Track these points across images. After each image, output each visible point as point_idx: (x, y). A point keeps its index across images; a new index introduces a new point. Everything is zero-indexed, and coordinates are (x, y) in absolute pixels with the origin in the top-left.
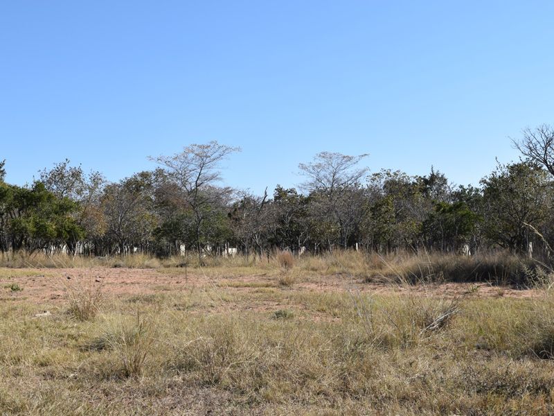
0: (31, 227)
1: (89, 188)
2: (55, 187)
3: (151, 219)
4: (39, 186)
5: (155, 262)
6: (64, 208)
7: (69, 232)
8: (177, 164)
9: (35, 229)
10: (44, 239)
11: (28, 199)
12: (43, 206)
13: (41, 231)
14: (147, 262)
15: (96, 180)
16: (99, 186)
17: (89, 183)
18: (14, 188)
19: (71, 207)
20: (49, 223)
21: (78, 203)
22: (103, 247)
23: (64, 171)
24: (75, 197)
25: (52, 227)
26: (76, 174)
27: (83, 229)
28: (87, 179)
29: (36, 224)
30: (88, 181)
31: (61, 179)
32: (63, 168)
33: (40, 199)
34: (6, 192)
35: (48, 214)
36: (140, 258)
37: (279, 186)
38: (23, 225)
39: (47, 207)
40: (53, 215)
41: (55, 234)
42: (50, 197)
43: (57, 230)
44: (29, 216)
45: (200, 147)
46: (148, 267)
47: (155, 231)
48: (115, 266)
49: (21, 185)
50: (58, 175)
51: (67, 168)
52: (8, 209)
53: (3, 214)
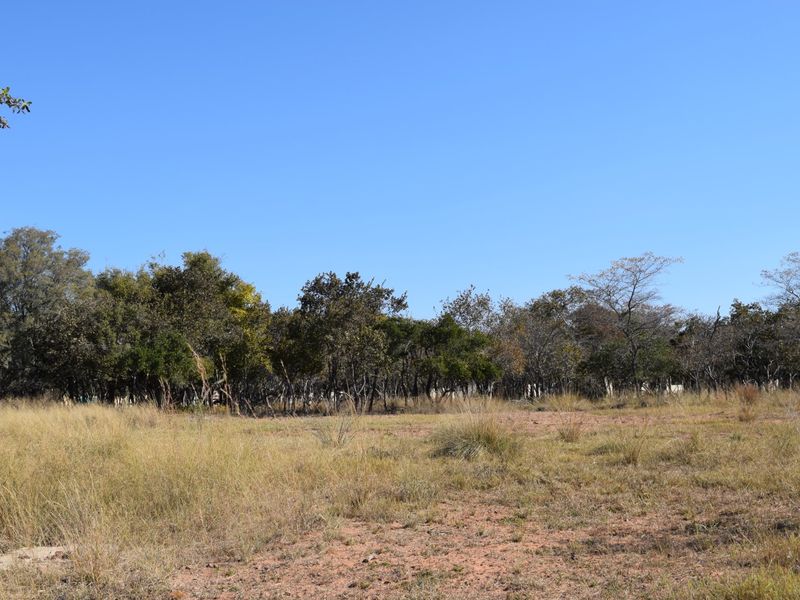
0: (442, 367)
1: (499, 318)
3: (574, 352)
4: (447, 320)
5: (584, 403)
6: (476, 342)
7: (483, 371)
8: (603, 283)
9: (447, 370)
10: (454, 380)
11: (439, 334)
12: (453, 343)
14: (575, 404)
15: (506, 307)
17: (499, 312)
18: (420, 323)
19: (483, 342)
20: (460, 362)
21: (489, 336)
23: (469, 299)
24: (484, 329)
25: (464, 366)
26: (483, 303)
27: (499, 368)
28: (496, 308)
29: (447, 364)
30: (497, 310)
31: (467, 309)
32: (468, 296)
33: (449, 334)
34: (412, 329)
35: (458, 351)
36: (568, 398)
37: (736, 300)
38: (434, 365)
39: (457, 344)
40: (463, 353)
41: (470, 374)
42: (460, 332)
43: (470, 369)
44: (438, 354)
45: (632, 260)
46: (577, 410)
47: (580, 365)
48: (540, 410)
49: (427, 320)
50: (462, 305)
51: (473, 296)
52: (412, 348)
53: (407, 354)
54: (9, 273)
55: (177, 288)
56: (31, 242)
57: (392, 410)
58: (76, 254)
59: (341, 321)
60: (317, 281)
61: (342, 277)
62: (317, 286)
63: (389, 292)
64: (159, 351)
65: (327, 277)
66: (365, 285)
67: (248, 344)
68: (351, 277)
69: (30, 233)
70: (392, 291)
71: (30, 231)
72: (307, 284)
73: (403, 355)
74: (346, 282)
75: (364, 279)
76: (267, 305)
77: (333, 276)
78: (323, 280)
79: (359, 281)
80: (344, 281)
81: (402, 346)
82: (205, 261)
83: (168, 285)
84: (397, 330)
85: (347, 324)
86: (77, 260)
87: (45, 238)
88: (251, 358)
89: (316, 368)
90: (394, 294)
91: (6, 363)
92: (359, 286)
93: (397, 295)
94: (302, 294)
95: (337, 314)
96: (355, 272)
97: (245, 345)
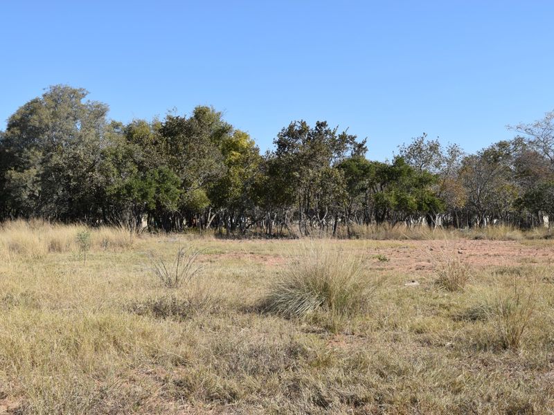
0: (392, 201)
1: (447, 161)
2: (414, 161)
3: (513, 190)
4: (399, 161)
5: (517, 234)
6: (424, 181)
7: (428, 205)
8: (538, 131)
9: (396, 203)
10: (405, 212)
11: (389, 174)
12: (403, 180)
13: (402, 204)
14: (508, 234)
15: (454, 152)
16: (457, 158)
17: (447, 156)
18: (375, 163)
19: (430, 180)
20: (409, 196)
21: (437, 176)
22: (462, 219)
23: (422, 145)
24: (432, 170)
25: (412, 200)
26: (434, 148)
27: (443, 202)
28: (444, 152)
29: (398, 198)
30: (445, 154)
31: (419, 153)
32: (421, 142)
33: (400, 173)
34: (368, 168)
35: (408, 187)
36: (503, 229)
38: (385, 198)
39: (407, 181)
40: (413, 189)
41: (416, 206)
42: (410, 171)
43: (418, 203)
44: (390, 190)
46: (509, 239)
47: (516, 201)
48: (476, 238)
50: (417, 150)
51: (425, 142)
52: (371, 184)
53: (366, 189)
54: (41, 120)
55: (177, 133)
58: (98, 106)
59: (307, 160)
60: (291, 127)
61: (312, 126)
62: (291, 133)
63: (353, 138)
64: (150, 184)
65: (299, 125)
66: (332, 132)
67: (231, 179)
69: (64, 90)
70: (355, 137)
71: (65, 88)
72: (283, 130)
73: (363, 190)
74: (316, 129)
75: (331, 126)
77: (303, 124)
78: (296, 127)
79: (327, 128)
80: (314, 129)
81: (362, 182)
82: (205, 113)
83: (173, 131)
84: (355, 169)
85: (312, 163)
86: (100, 112)
87: (76, 94)
88: (233, 190)
89: (289, 200)
90: (356, 140)
92: (327, 132)
93: (359, 141)
94: (277, 139)
95: (305, 155)
96: (323, 121)
97: (228, 181)
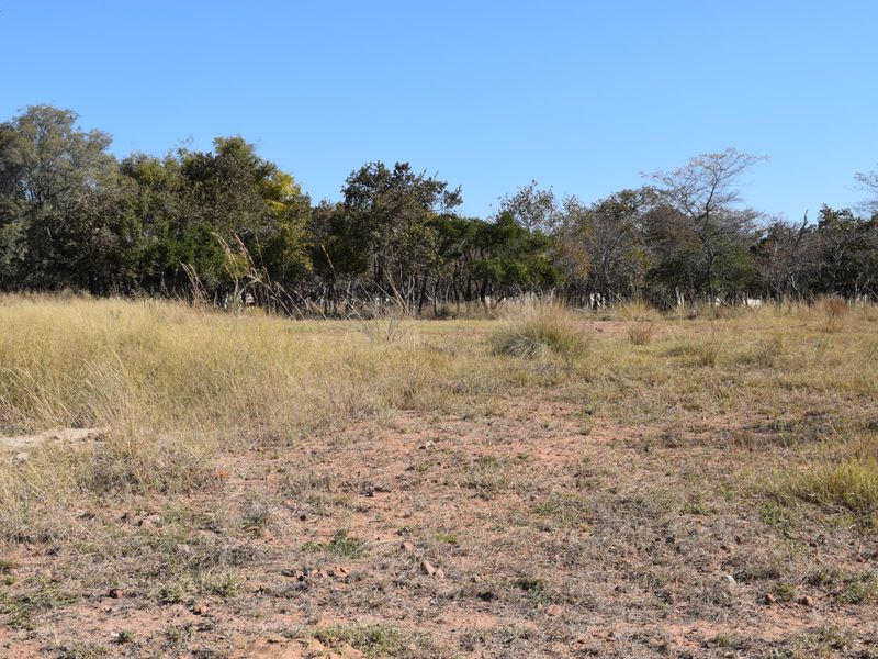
0: (499, 270)
1: (563, 218)
3: (644, 257)
4: (505, 218)
5: (653, 313)
6: (537, 244)
7: (544, 275)
8: (679, 182)
9: (504, 273)
10: (509, 284)
11: (495, 235)
12: (511, 243)
13: (511, 275)
14: (643, 314)
15: (571, 206)
17: (562, 211)
18: (475, 221)
19: (544, 243)
20: (518, 264)
21: (552, 237)
23: (530, 196)
24: (546, 231)
25: (524, 269)
26: (546, 201)
27: (561, 272)
28: (560, 207)
29: (505, 266)
30: (561, 209)
31: (528, 207)
32: (529, 192)
33: (507, 234)
34: (467, 226)
35: (517, 253)
36: (635, 307)
37: (825, 205)
38: (490, 267)
39: (516, 245)
40: (522, 255)
42: (520, 231)
43: (529, 273)
44: (494, 255)
45: (712, 157)
47: (650, 272)
48: (604, 319)
49: (483, 218)
50: (523, 202)
51: (534, 193)
52: (467, 248)
53: (460, 255)
54: (24, 155)
55: (208, 176)
56: (47, 121)
57: (443, 315)
58: (98, 136)
59: (386, 217)
60: (364, 172)
61: (391, 168)
62: (363, 177)
63: (442, 186)
64: (189, 245)
65: (375, 168)
66: (416, 177)
67: (287, 239)
68: (401, 168)
69: (46, 112)
70: (446, 184)
71: (47, 109)
72: (352, 174)
73: (456, 255)
74: (395, 174)
75: (415, 170)
76: (307, 199)
77: (380, 166)
78: (370, 171)
79: (409, 173)
80: (392, 172)
81: (455, 246)
82: (238, 147)
83: (198, 172)
84: (451, 228)
85: (395, 219)
86: (98, 143)
87: (63, 118)
88: (289, 254)
89: (361, 268)
90: (447, 188)
91: (22, 254)
92: (409, 178)
93: (451, 189)
94: (347, 186)
95: (385, 209)
96: (405, 163)
97: (283, 241)
